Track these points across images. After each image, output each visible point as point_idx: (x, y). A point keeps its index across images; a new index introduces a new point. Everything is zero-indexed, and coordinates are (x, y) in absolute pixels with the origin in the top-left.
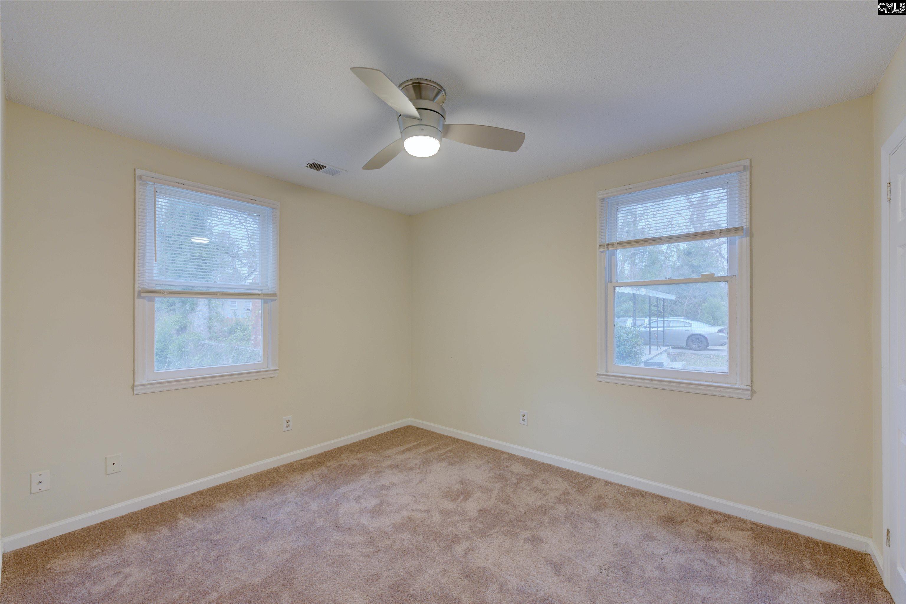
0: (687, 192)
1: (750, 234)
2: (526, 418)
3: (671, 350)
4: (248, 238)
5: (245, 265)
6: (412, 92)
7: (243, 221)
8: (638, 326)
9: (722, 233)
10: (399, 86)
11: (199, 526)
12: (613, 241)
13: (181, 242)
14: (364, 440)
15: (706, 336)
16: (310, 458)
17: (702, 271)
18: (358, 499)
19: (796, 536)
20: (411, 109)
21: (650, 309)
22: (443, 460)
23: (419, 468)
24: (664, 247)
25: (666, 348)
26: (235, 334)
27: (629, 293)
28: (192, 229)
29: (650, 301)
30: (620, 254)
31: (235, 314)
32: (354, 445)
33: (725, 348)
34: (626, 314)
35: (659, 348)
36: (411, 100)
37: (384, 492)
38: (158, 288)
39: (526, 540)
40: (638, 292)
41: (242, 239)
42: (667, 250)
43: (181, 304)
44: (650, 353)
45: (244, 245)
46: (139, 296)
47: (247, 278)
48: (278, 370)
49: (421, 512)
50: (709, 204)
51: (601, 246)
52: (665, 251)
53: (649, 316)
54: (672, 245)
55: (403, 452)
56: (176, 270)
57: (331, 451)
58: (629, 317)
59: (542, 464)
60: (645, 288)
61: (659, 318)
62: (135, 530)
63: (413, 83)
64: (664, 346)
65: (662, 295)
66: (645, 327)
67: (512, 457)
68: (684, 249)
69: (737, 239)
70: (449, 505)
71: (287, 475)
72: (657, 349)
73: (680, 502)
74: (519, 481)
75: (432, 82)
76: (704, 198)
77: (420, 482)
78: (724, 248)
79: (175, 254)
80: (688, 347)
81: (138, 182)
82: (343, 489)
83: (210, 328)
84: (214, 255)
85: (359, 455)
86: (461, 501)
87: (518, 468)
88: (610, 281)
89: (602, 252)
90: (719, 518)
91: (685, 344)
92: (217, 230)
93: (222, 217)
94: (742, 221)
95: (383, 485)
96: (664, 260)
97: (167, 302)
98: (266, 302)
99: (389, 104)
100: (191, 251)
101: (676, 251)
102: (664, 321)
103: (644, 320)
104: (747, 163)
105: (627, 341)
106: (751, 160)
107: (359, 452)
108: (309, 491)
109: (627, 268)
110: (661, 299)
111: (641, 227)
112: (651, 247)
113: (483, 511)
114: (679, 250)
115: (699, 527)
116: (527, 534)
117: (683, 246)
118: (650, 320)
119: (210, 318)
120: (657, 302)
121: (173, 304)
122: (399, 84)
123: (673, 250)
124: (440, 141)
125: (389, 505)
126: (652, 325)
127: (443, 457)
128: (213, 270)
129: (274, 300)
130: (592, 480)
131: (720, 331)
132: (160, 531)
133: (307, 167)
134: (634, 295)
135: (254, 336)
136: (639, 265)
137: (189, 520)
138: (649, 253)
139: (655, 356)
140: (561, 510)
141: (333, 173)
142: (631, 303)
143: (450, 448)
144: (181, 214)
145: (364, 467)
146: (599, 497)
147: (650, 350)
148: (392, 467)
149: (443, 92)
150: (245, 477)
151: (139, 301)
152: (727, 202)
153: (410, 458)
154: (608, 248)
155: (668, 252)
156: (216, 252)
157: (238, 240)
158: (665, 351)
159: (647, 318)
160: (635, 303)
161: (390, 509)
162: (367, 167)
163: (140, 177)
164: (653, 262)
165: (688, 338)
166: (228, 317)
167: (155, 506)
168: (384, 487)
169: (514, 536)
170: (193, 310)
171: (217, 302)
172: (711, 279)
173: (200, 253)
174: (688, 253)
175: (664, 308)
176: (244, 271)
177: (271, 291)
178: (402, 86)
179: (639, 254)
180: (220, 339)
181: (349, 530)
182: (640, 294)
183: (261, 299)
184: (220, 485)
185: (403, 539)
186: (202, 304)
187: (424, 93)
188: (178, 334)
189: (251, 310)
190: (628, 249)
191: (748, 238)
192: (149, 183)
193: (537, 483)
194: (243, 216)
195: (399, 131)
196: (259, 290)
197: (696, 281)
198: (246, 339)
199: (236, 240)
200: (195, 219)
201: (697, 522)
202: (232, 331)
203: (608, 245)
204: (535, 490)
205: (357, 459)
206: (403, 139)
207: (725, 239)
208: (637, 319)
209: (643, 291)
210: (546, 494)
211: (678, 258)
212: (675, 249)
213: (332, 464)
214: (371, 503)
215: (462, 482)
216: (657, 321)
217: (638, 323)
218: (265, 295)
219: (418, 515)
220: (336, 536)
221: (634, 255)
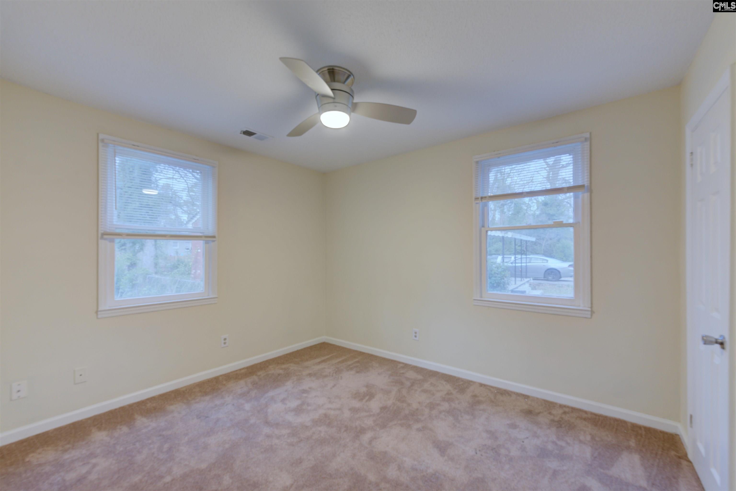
0: (545, 157)
1: (590, 190)
2: (417, 335)
3: (532, 281)
4: (188, 190)
5: (185, 212)
6: (327, 76)
7: (183, 176)
8: (507, 262)
9: (569, 189)
10: (317, 72)
11: (153, 425)
12: (485, 195)
13: (131, 193)
14: (287, 354)
15: (560, 270)
16: (243, 369)
17: (556, 218)
18: (283, 401)
19: (625, 422)
20: (326, 90)
21: (515, 248)
22: (352, 369)
23: (332, 376)
24: (527, 200)
25: (528, 279)
26: (178, 269)
27: (499, 236)
28: (141, 183)
29: (515, 242)
30: (492, 205)
31: (177, 253)
32: (280, 358)
33: (572, 279)
34: (497, 252)
35: (522, 279)
36: (327, 82)
37: (305, 395)
38: (118, 231)
39: (418, 430)
40: (506, 235)
41: (182, 191)
42: (529, 201)
43: (131, 244)
44: (515, 283)
45: (184, 196)
46: (102, 238)
47: (188, 222)
48: (217, 298)
49: (334, 410)
50: (561, 166)
51: (477, 199)
52: (527, 202)
53: (515, 254)
54: (533, 198)
55: (319, 363)
56: (127, 216)
57: (261, 363)
58: (499, 255)
59: (431, 371)
60: (511, 232)
61: (523, 256)
62: (100, 429)
63: (328, 69)
64: (526, 277)
65: (524, 238)
66: (512, 263)
67: (406, 366)
68: (543, 201)
69: (580, 194)
70: (356, 404)
71: (224, 382)
72: (521, 280)
73: (537, 399)
74: (413, 384)
75: (344, 68)
76: (557, 162)
77: (334, 386)
78: (572, 201)
79: (126, 203)
80: (546, 278)
81: (100, 144)
82: (271, 394)
83: (156, 264)
84: (159, 204)
85: (283, 366)
86: (367, 401)
87: (411, 375)
88: (483, 226)
89: (477, 203)
90: (567, 410)
91: (543, 276)
92: (162, 182)
93: (166, 173)
94: (584, 180)
95: (303, 390)
96: (526, 210)
97: (119, 242)
98: (207, 242)
99: (310, 86)
100: (140, 200)
101: (536, 203)
102: (526, 258)
103: (511, 257)
104: (587, 135)
105: (498, 274)
106: (590, 133)
107: (283, 363)
108: (243, 395)
109: (498, 216)
110: (524, 241)
111: (508, 184)
112: (516, 199)
113: (384, 408)
114: (538, 201)
115: (552, 417)
116: (419, 425)
117: (541, 198)
118: (515, 258)
119: (157, 256)
120: (521, 243)
121: (124, 245)
122: (317, 70)
123: (533, 202)
124: (350, 115)
125: (308, 405)
126: (517, 262)
127: (351, 366)
128: (159, 216)
129: (214, 241)
130: (469, 383)
131: (570, 266)
132: (120, 429)
133: (241, 133)
134: (503, 237)
135: (194, 271)
136: (507, 213)
137: (144, 420)
138: (515, 204)
139: (520, 286)
140: (446, 406)
141: (261, 138)
142: (501, 244)
143: (357, 360)
144: (131, 170)
145: (287, 376)
146: (475, 396)
147: (515, 280)
148: (310, 375)
149: (352, 77)
150: (190, 385)
151: (102, 243)
152: (573, 166)
153: (325, 368)
154: (481, 200)
155: (530, 203)
156: (161, 201)
157: (179, 192)
158: (528, 282)
159: (513, 255)
160: (503, 244)
161: (309, 408)
162: (290, 135)
163: (103, 141)
164: (518, 211)
165: (546, 271)
166: (171, 256)
167: (116, 409)
168: (304, 391)
169: (409, 427)
170: (142, 249)
171: (162, 242)
172: (561, 225)
173: (147, 202)
174: (545, 204)
175: (526, 248)
176: (185, 217)
177: (211, 234)
178: (319, 71)
179: (507, 204)
180: (165, 273)
181: (277, 425)
182: (507, 237)
183: (203, 240)
184: (170, 392)
185: (320, 432)
186: (149, 243)
187: (337, 78)
188: (129, 270)
189: (190, 249)
190: (499, 201)
191: (589, 194)
192: (110, 145)
193: (426, 386)
194: (182, 171)
195: (317, 106)
196: (201, 233)
197: (549, 226)
198: (187, 273)
199: (177, 191)
200: (144, 174)
201: (550, 413)
202: (175, 267)
203: (482, 198)
204: (425, 391)
205: (282, 369)
206: (320, 113)
207: (572, 194)
208: (505, 256)
209: (510, 235)
210: (433, 394)
211: (538, 208)
212: (535, 201)
213: (262, 373)
214: (293, 404)
215: (367, 386)
216: (521, 258)
217: (506, 260)
218: (206, 237)
219: (332, 412)
220: (267, 430)
221: (503, 205)
